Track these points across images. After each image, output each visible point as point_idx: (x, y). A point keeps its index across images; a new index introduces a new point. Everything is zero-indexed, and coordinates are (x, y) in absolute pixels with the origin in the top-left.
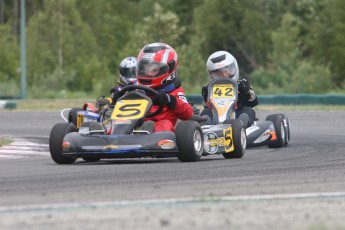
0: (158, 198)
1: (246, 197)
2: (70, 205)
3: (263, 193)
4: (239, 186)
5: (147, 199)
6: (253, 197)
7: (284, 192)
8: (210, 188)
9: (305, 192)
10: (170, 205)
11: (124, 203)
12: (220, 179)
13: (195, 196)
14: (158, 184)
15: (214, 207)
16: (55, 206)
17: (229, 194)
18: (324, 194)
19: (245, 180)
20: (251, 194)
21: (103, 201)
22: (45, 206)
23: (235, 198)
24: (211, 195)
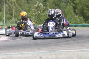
0: (39, 51)
1: (62, 51)
2: (16, 53)
3: (66, 50)
4: (60, 48)
5: (36, 51)
6: (64, 51)
8: (52, 48)
9: (77, 49)
10: (42, 53)
11: (30, 52)
13: (48, 51)
14: (39, 48)
15: (54, 53)
16: (12, 53)
18: (82, 50)
19: (61, 46)
21: (25, 52)
22: (10, 53)
23: (59, 51)
24: (53, 50)
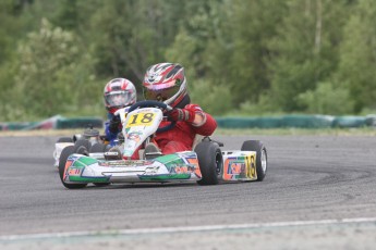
7: (187, 224)
8: (106, 220)
12: (116, 211)
17: (128, 227)
20: (152, 227)
